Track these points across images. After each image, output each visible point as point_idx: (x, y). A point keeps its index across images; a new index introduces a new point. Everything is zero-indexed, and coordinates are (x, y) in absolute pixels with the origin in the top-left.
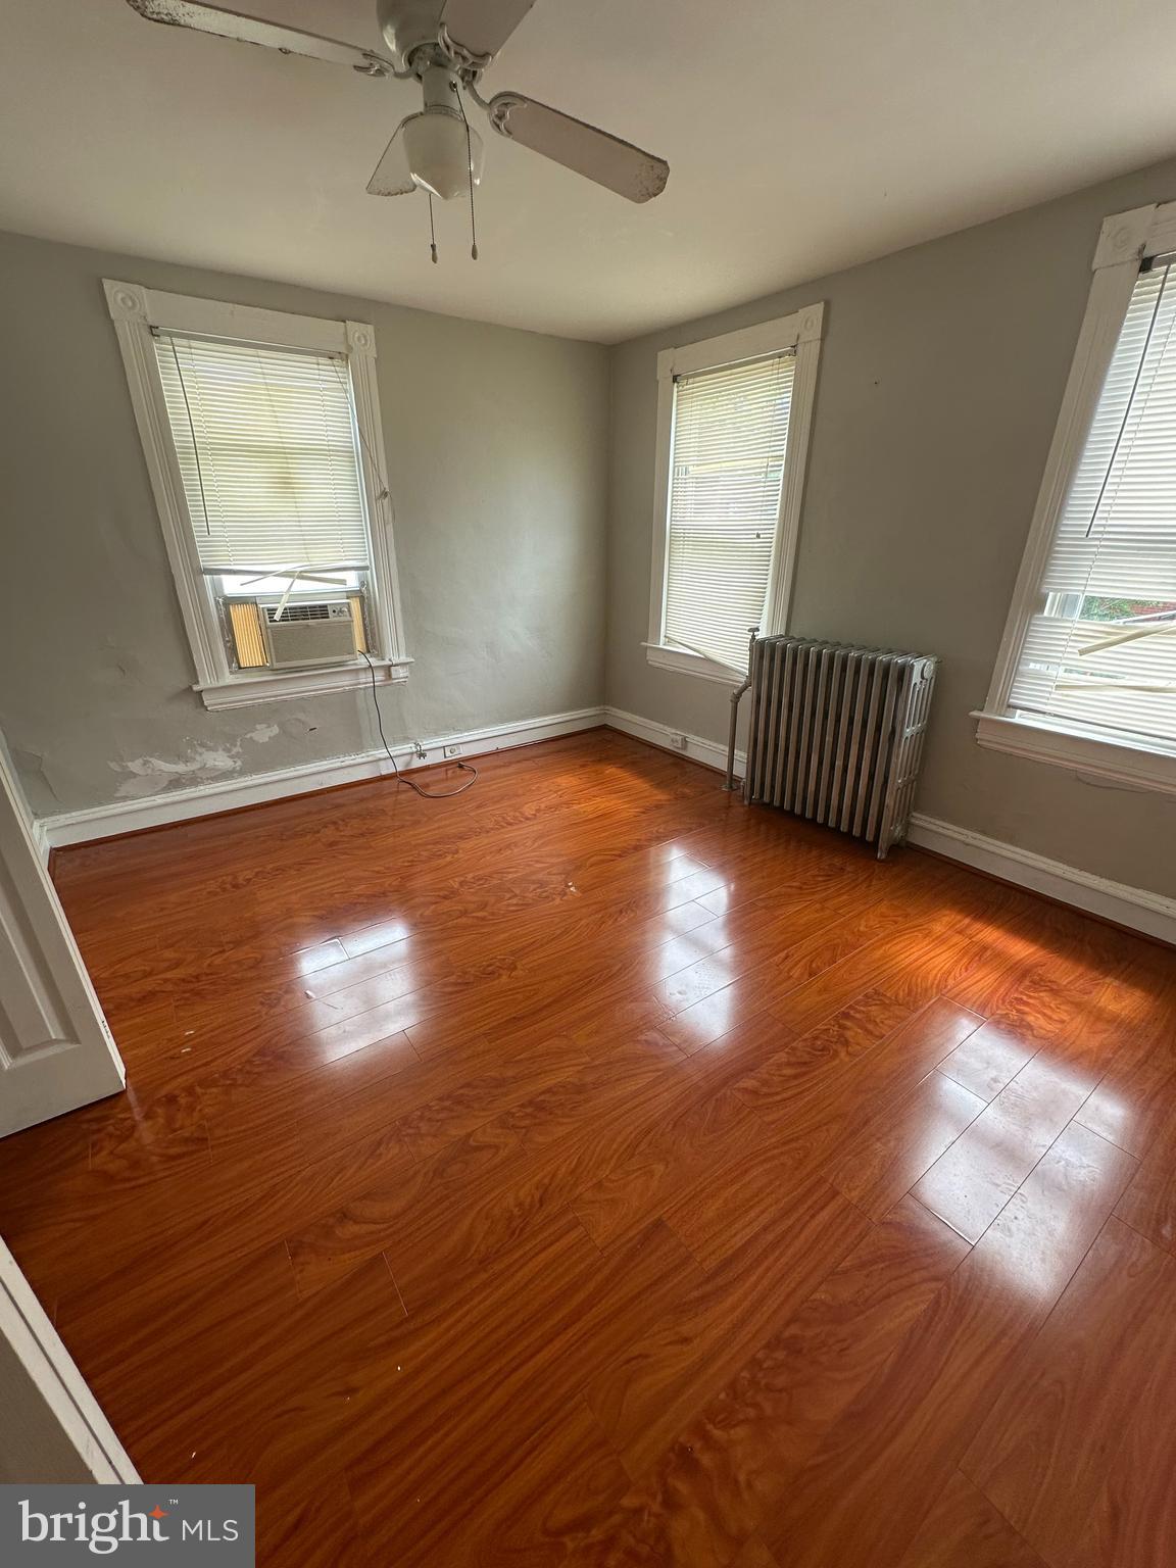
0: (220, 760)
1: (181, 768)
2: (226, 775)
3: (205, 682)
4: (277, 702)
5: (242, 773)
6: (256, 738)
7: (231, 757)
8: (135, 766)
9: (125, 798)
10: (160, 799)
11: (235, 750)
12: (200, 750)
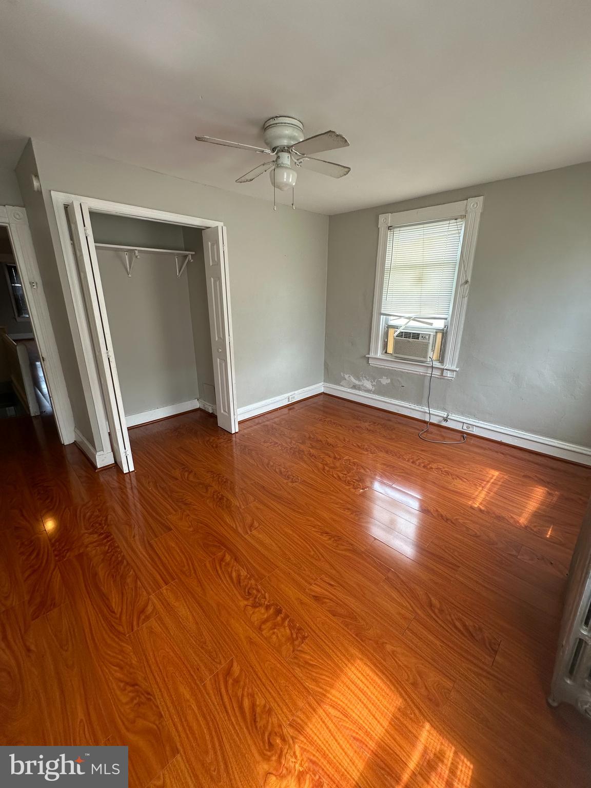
0: (368, 384)
1: (357, 382)
2: (368, 391)
3: (372, 355)
4: (392, 370)
5: (374, 393)
6: (382, 382)
7: (372, 385)
8: (346, 376)
9: (342, 386)
10: (349, 390)
11: (375, 383)
12: (364, 379)
